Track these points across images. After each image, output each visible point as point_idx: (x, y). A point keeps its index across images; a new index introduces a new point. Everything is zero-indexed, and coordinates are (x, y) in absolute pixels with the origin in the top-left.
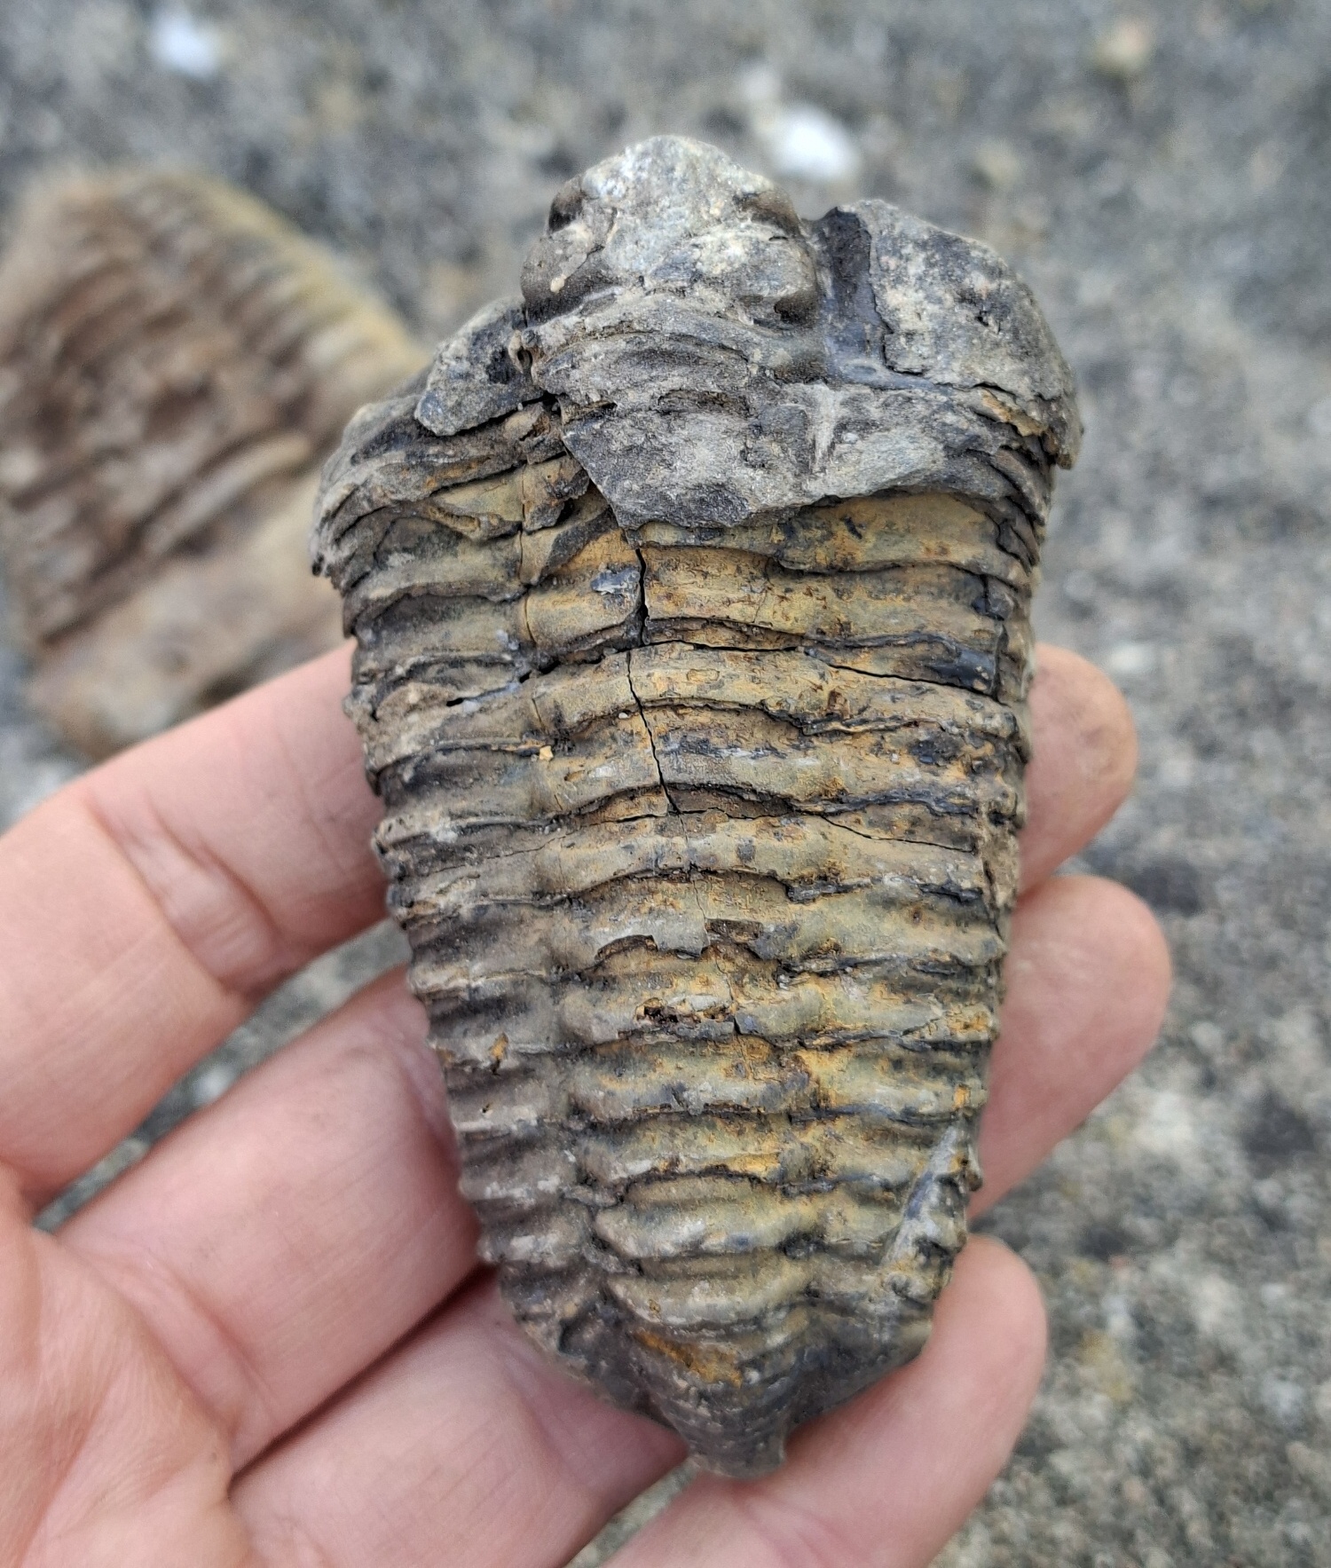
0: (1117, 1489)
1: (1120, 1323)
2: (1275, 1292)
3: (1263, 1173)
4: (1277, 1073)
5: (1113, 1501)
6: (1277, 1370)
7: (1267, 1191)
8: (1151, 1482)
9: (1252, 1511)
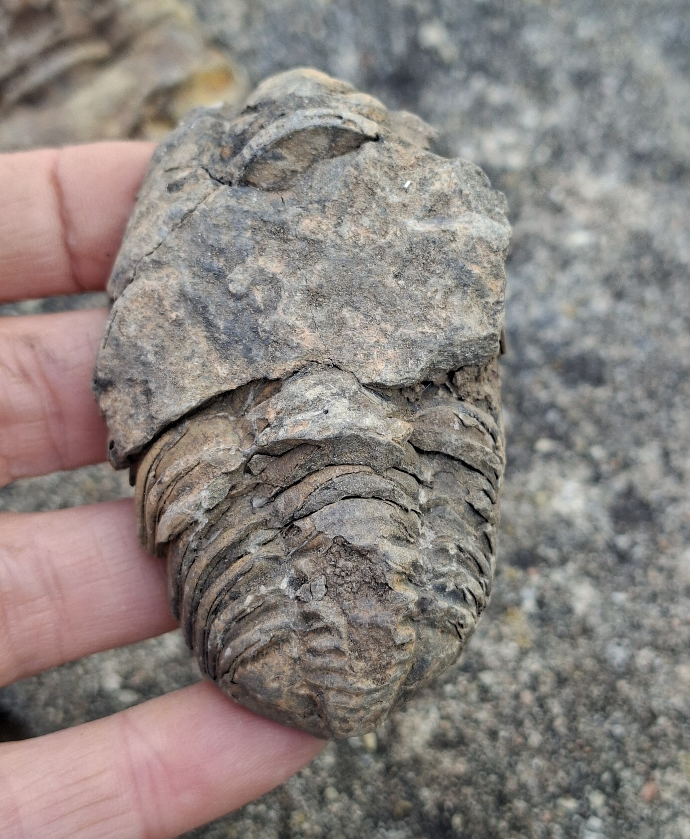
0: (517, 696)
1: (529, 605)
2: (620, 597)
4: (636, 477)
5: (513, 703)
6: (616, 640)
7: (623, 542)
8: (537, 694)
9: (592, 716)
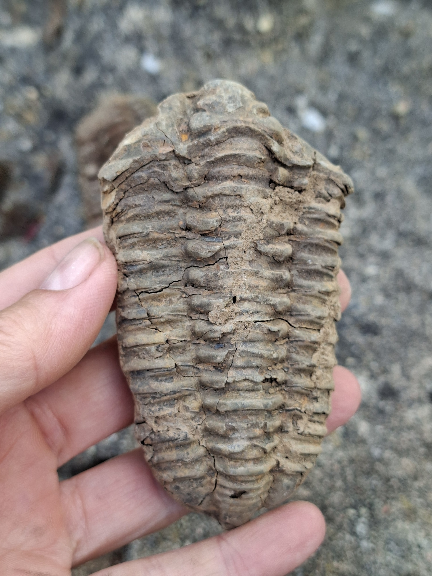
3: (382, 399)
